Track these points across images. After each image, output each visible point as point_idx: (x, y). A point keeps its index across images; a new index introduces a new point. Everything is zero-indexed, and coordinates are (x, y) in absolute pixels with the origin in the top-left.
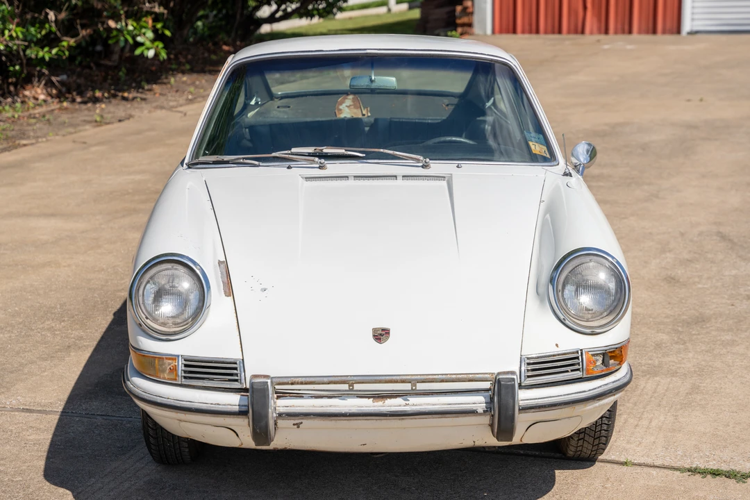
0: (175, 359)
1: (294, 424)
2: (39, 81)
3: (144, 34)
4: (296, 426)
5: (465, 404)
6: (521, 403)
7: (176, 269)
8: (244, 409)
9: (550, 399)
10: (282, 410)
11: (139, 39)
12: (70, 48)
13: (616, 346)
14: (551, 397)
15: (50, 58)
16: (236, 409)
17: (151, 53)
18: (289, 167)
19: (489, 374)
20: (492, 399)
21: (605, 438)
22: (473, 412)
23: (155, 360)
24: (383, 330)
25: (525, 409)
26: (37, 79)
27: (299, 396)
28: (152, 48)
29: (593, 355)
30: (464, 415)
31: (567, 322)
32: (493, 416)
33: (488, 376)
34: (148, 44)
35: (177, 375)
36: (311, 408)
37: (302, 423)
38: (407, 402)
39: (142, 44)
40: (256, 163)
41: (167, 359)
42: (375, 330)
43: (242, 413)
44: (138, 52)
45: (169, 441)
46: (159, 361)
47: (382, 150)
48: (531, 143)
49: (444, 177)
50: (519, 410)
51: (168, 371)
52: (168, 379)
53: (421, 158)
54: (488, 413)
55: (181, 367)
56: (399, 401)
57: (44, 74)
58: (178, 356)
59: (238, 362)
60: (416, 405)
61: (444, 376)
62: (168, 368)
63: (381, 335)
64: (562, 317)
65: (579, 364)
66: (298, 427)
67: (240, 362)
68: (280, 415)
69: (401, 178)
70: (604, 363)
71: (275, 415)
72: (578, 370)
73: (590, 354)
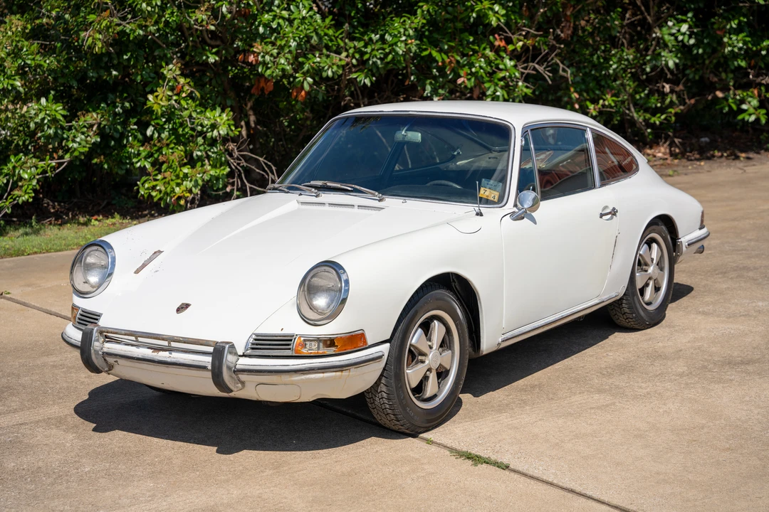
1: (114, 361)
2: (665, 143)
3: (749, 103)
10: (105, 350)
11: (744, 107)
12: (676, 114)
13: (329, 337)
15: (660, 122)
17: (752, 118)
18: (300, 195)
24: (186, 305)
26: (663, 140)
27: (118, 342)
28: (754, 114)
34: (752, 110)
38: (170, 355)
39: (745, 111)
42: (181, 304)
44: (740, 117)
48: (482, 189)
55: (79, 315)
56: (167, 354)
57: (669, 135)
58: (81, 308)
63: (183, 308)
65: (291, 345)
66: (118, 364)
68: (103, 353)
69: (357, 207)
70: (318, 348)
71: (100, 353)
72: (290, 349)
73: (302, 339)
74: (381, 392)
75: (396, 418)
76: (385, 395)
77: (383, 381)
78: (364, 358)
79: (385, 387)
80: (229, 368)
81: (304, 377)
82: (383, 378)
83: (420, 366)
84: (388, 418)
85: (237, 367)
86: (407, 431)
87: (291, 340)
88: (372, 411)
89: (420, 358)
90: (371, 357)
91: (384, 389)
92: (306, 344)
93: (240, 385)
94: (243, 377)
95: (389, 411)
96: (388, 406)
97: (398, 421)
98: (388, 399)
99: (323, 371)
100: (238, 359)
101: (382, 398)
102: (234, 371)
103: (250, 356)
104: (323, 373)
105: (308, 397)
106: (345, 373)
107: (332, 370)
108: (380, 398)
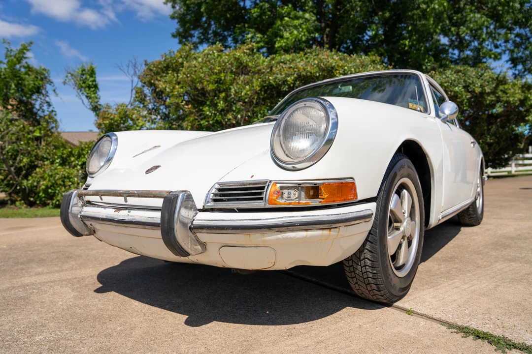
10: (83, 213)
13: (314, 182)
24: (157, 167)
27: (94, 206)
38: (129, 213)
48: (410, 104)
60: (132, 216)
63: (152, 169)
65: (264, 193)
70: (299, 197)
71: (79, 216)
72: (261, 199)
73: (278, 185)
74: (365, 258)
75: (378, 288)
76: (369, 263)
77: (368, 247)
78: (355, 215)
79: (369, 253)
80: (184, 224)
81: (280, 236)
82: (368, 243)
83: (397, 232)
84: (369, 288)
85: (195, 223)
86: (385, 301)
87: (263, 188)
88: (350, 280)
89: (395, 224)
90: (362, 214)
91: (368, 255)
92: (283, 193)
93: (199, 247)
94: (203, 236)
95: (371, 280)
96: (371, 275)
97: (379, 291)
98: (372, 267)
99: (306, 227)
100: (197, 214)
101: (365, 266)
102: (191, 229)
103: (212, 210)
104: (306, 230)
105: (284, 263)
106: (333, 232)
107: (318, 226)
108: (362, 266)
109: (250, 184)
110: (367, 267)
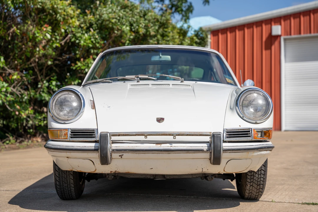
0: (67, 130)
1: (120, 156)
4: (120, 157)
5: (198, 147)
6: (224, 148)
7: (70, 94)
8: (97, 148)
9: (237, 147)
10: (114, 148)
13: (267, 129)
14: (237, 146)
16: (93, 148)
18: (124, 82)
19: (209, 132)
20: (210, 145)
21: (262, 185)
22: (201, 151)
23: (58, 131)
24: (161, 118)
25: (226, 151)
29: (257, 131)
30: (197, 152)
31: (244, 118)
32: (211, 153)
33: (209, 133)
35: (68, 136)
36: (127, 147)
37: (123, 155)
38: (172, 145)
40: (111, 81)
41: (63, 130)
42: (157, 118)
43: (95, 150)
45: (65, 183)
46: (60, 132)
47: (163, 75)
48: (227, 79)
49: (190, 85)
50: (223, 150)
51: (63, 135)
52: (64, 139)
53: (180, 78)
54: (208, 152)
55: (69, 133)
56: (168, 145)
58: (69, 129)
59: (95, 130)
60: (176, 147)
61: (188, 133)
62: (64, 134)
63: (160, 120)
64: (242, 116)
65: (250, 134)
66: (121, 157)
67: (96, 129)
68: (113, 150)
69: (172, 85)
70: (261, 136)
71: (111, 150)
72: (250, 136)
73: (255, 130)
79: (264, 167)
108: (259, 174)
109: (241, 130)
110: (262, 175)
